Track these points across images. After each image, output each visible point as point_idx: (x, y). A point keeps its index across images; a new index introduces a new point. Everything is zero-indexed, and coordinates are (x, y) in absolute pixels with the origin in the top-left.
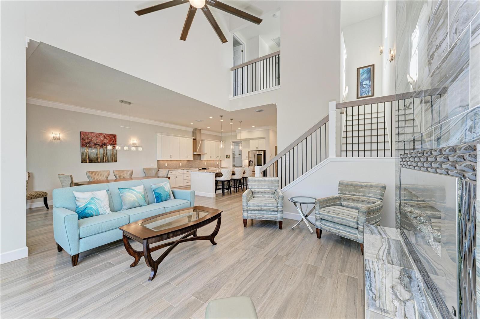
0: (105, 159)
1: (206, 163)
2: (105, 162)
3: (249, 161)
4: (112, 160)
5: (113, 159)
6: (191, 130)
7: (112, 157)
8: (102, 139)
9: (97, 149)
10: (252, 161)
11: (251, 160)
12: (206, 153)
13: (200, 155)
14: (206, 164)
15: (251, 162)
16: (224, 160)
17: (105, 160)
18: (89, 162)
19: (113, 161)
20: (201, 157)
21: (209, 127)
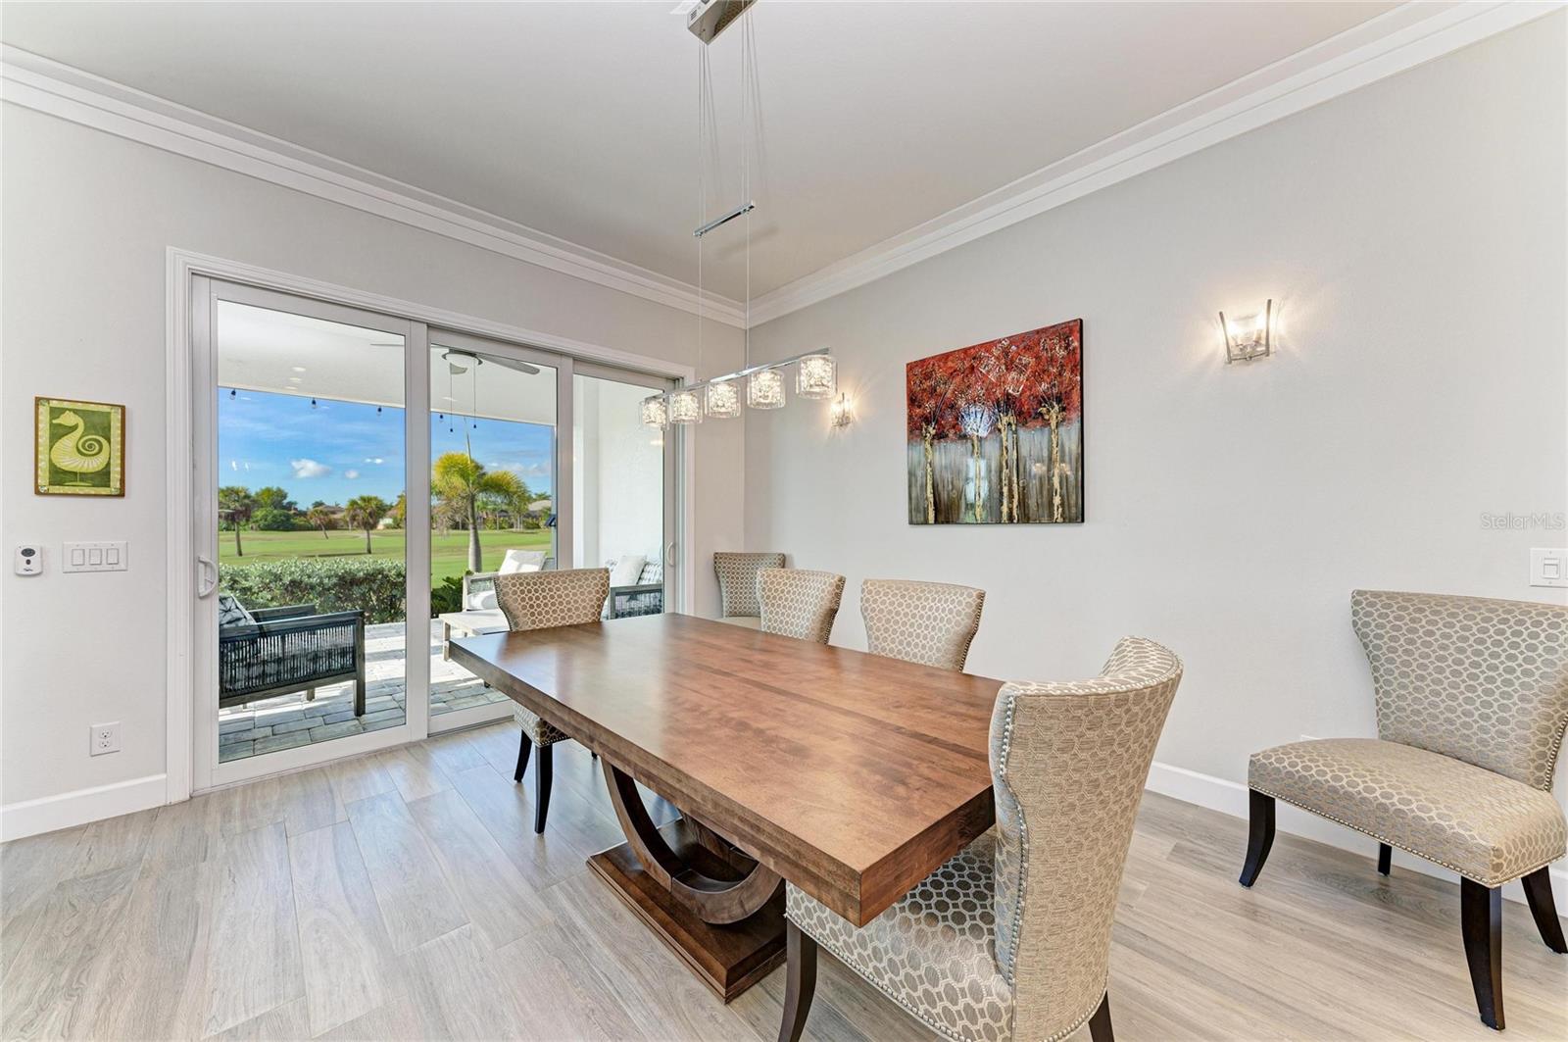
0: (1011, 502)
2: (1011, 520)
4: (1051, 504)
5: (1057, 500)
7: (1051, 485)
8: (992, 377)
9: (969, 444)
17: (1011, 510)
18: (936, 522)
19: (1057, 514)
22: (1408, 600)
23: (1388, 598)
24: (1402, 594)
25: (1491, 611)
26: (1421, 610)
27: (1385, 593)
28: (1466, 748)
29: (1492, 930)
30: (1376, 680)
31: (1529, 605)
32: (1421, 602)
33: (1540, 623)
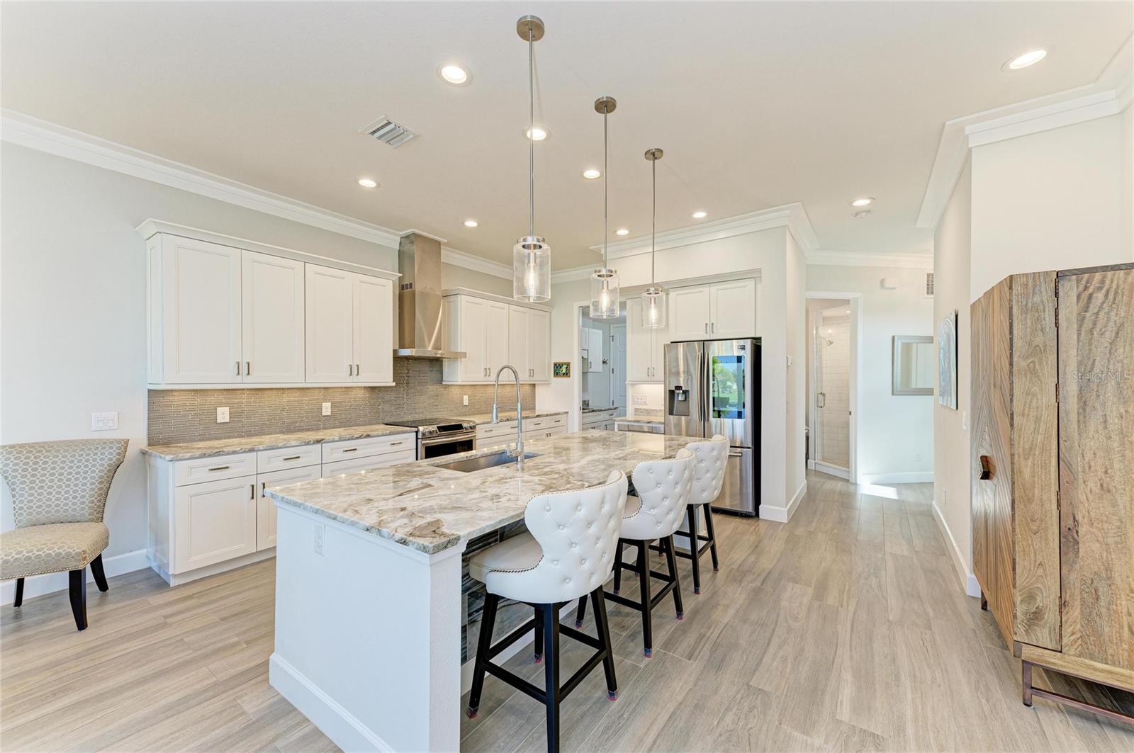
1: (466, 398)
3: (672, 393)
6: (392, 241)
10: (685, 392)
11: (678, 388)
12: (464, 355)
13: (436, 362)
14: (466, 402)
15: (681, 398)
16: (546, 383)
20: (441, 372)
21: (471, 224)
22: (32, 447)
23: (20, 448)
24: (28, 444)
25: (76, 446)
26: (40, 451)
27: (18, 445)
28: (66, 515)
29: (83, 594)
30: (14, 496)
31: (93, 440)
32: (40, 447)
33: (98, 448)
